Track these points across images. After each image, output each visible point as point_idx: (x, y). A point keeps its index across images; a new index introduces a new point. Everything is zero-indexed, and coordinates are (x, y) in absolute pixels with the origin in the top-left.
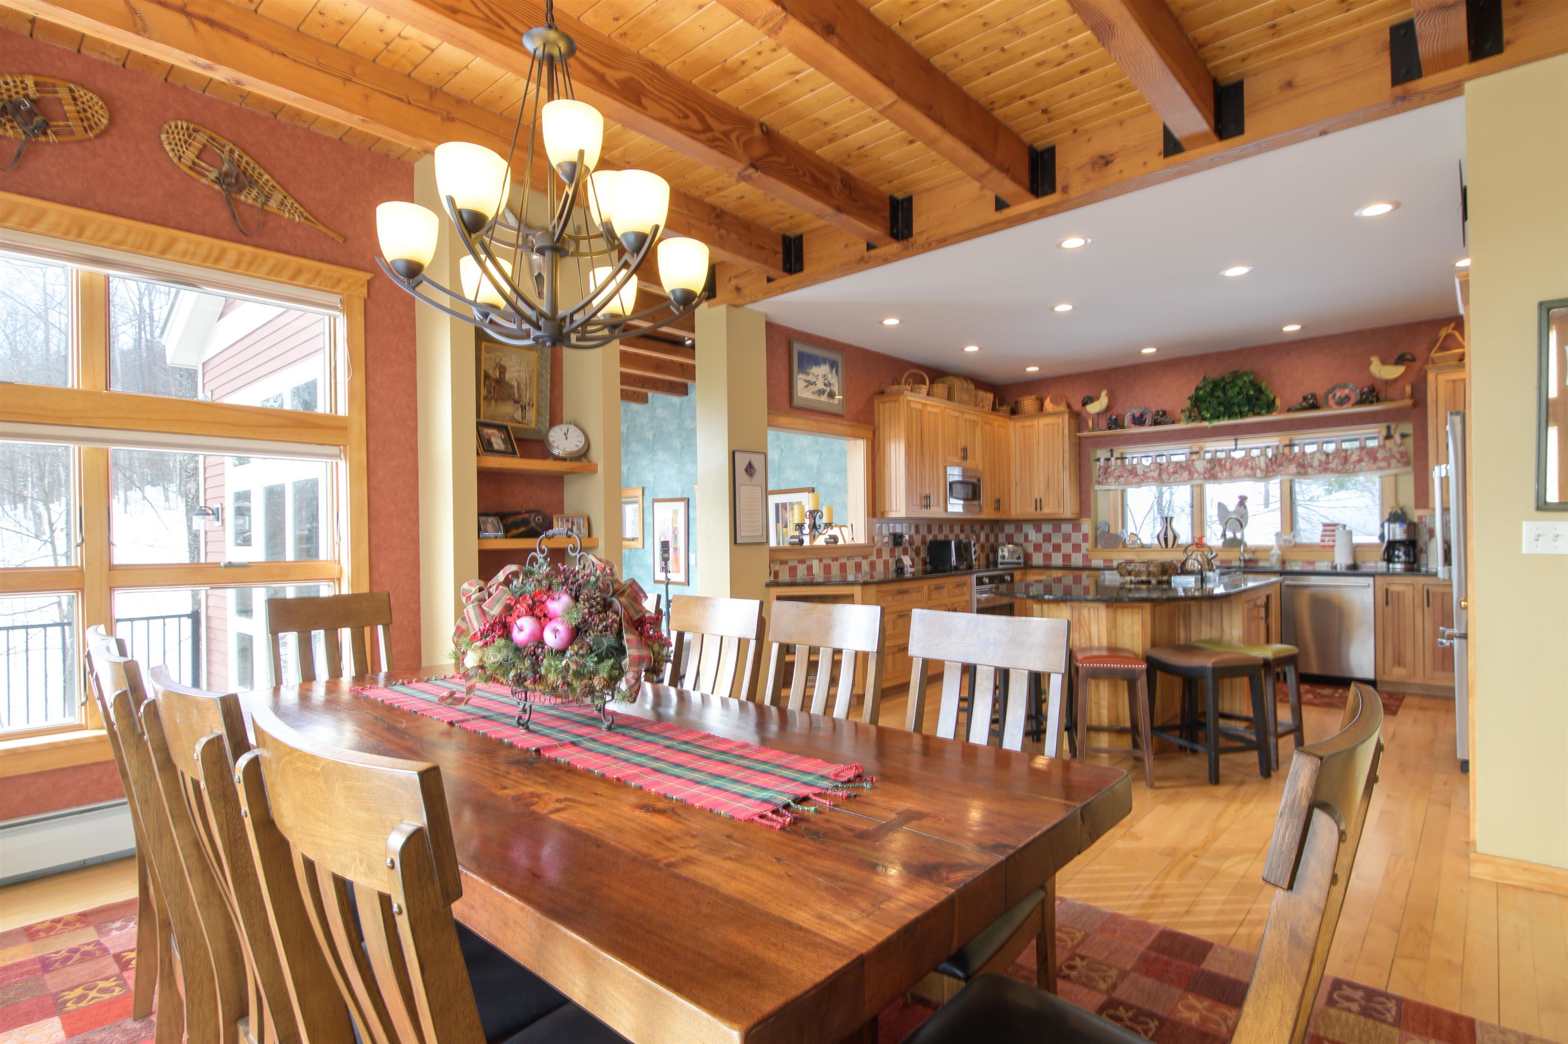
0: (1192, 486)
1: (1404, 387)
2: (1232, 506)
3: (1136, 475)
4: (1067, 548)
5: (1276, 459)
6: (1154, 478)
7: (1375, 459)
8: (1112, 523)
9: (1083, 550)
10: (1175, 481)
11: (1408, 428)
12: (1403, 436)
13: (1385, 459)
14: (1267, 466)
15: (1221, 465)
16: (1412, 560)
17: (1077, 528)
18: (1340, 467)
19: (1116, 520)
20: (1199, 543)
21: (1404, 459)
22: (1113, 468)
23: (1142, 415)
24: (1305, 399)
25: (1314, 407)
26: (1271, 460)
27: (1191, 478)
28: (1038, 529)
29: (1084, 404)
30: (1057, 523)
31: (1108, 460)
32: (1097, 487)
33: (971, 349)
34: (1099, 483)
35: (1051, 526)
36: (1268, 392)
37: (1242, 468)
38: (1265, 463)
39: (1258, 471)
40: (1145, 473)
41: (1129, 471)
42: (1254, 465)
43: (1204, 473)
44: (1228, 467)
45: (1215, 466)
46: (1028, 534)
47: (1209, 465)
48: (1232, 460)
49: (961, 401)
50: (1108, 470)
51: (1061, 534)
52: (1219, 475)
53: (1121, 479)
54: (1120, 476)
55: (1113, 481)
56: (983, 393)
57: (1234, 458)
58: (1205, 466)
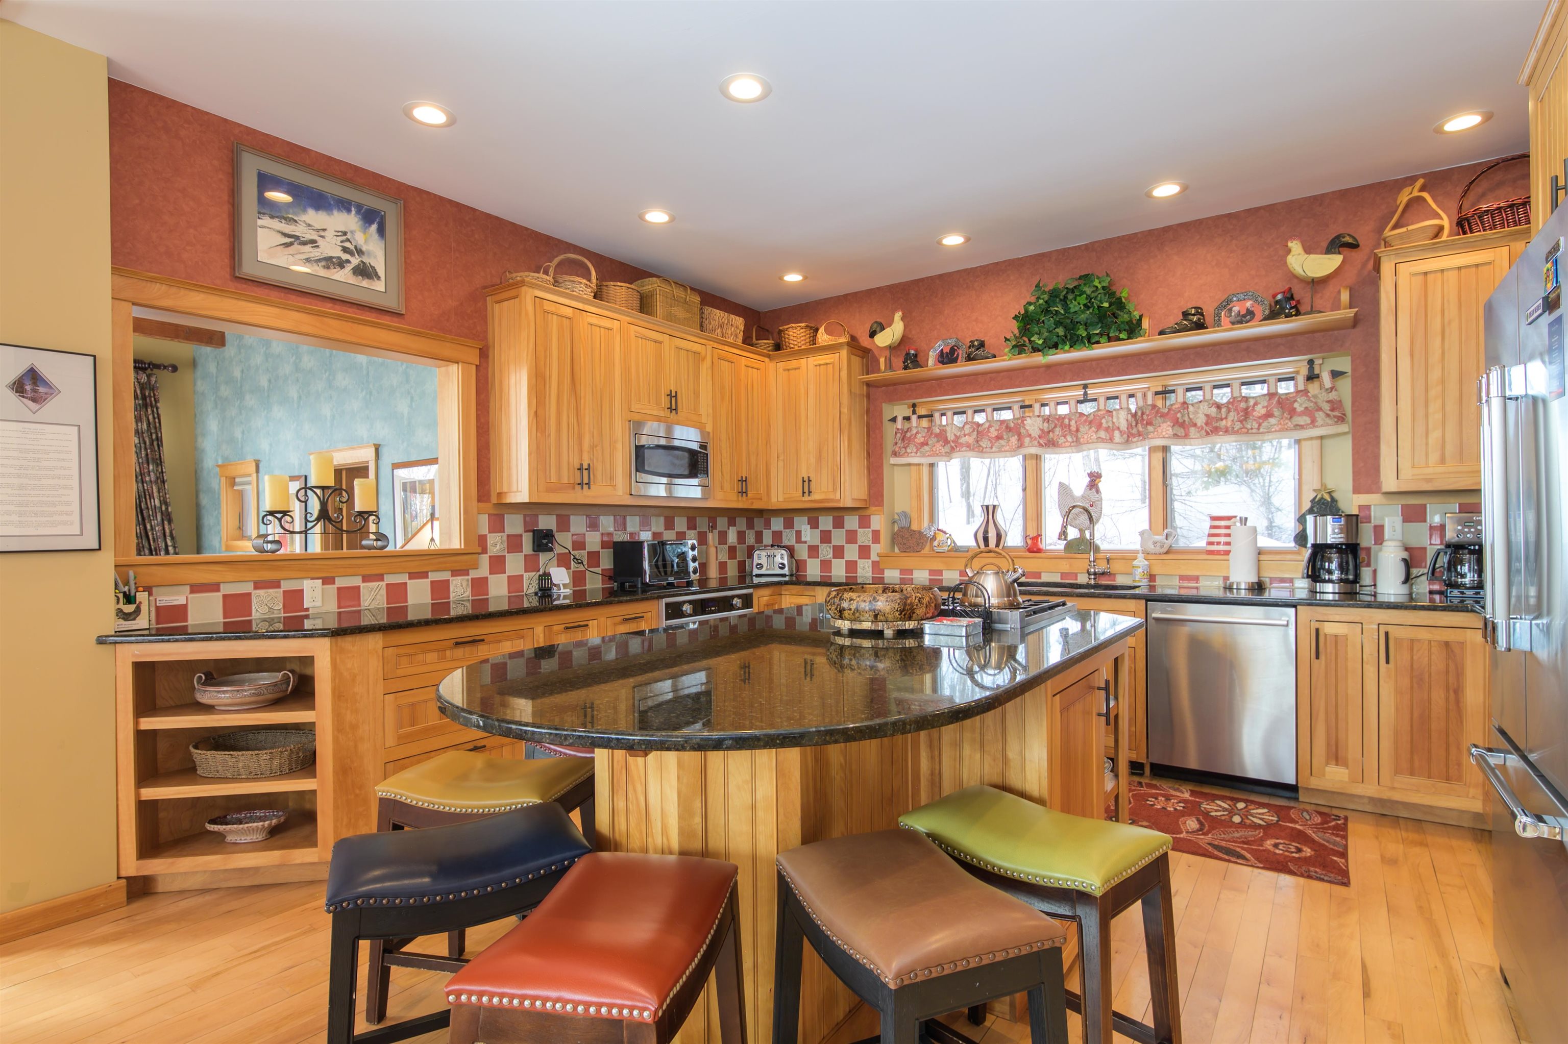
0: (1025, 458)
1: (1339, 292)
2: (1079, 487)
3: (946, 442)
4: (851, 552)
5: (1143, 414)
6: (968, 446)
7: (1292, 412)
8: (914, 515)
9: (874, 557)
10: (1000, 450)
11: (1344, 363)
12: (1335, 374)
13: (1307, 412)
14: (1130, 426)
15: (1063, 426)
16: (1351, 577)
17: (865, 522)
18: (1238, 426)
19: (920, 510)
20: (1033, 546)
21: (1336, 411)
22: (914, 431)
23: (953, 350)
24: (1185, 315)
25: (1200, 326)
26: (1134, 415)
27: (1021, 445)
28: (814, 524)
29: (872, 334)
30: (838, 513)
31: (907, 419)
32: (893, 460)
33: (657, 217)
34: (895, 454)
35: (830, 519)
36: (1130, 307)
37: (1093, 429)
38: (1127, 420)
39: (1117, 433)
40: (957, 437)
41: (937, 436)
42: (1110, 424)
43: (1040, 437)
44: (1073, 428)
45: (1055, 427)
46: (801, 531)
47: (1046, 425)
48: (1080, 416)
49: (670, 318)
50: (908, 435)
51: (844, 530)
52: (1062, 440)
53: (926, 448)
54: (925, 444)
55: (915, 450)
56: (722, 313)
57: (1082, 414)
58: (1041, 427)
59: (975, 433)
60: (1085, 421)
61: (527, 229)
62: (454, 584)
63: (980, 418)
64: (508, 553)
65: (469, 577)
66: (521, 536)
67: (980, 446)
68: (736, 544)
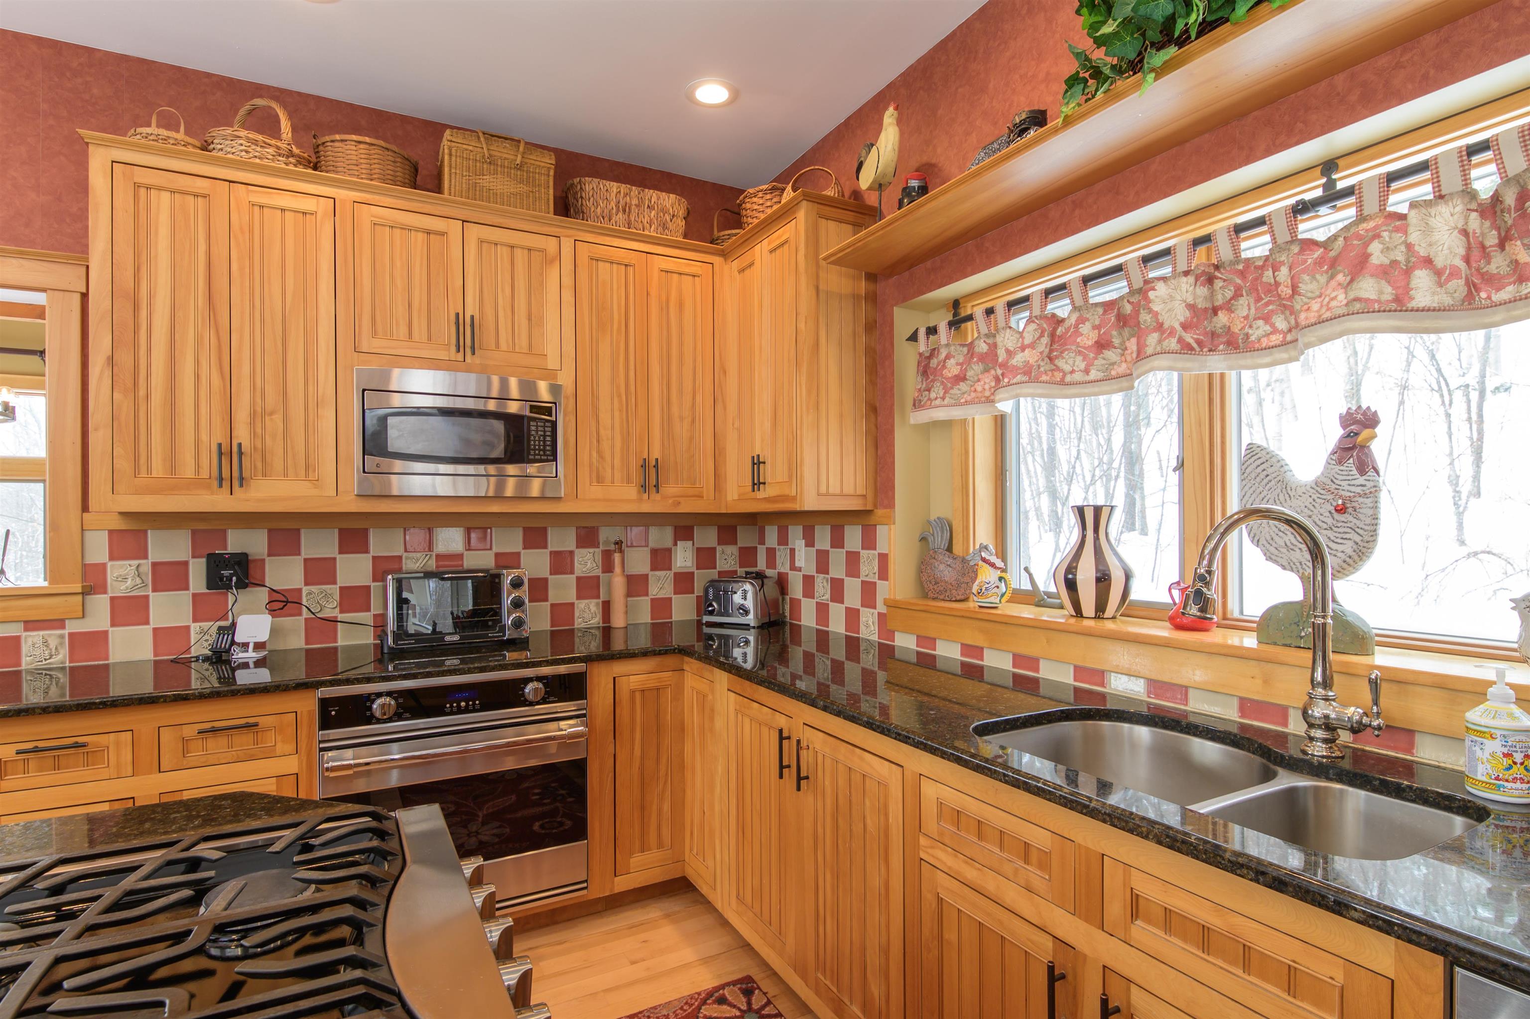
4: (853, 593)
8: (958, 526)
9: (881, 605)
17: (869, 539)
19: (967, 515)
22: (943, 354)
28: (810, 538)
29: (859, 168)
32: (909, 419)
34: (913, 406)
35: (828, 530)
37: (1340, 277)
38: (1465, 233)
39: (1422, 279)
40: (1010, 354)
41: (982, 358)
42: (1400, 255)
43: (1185, 326)
44: (1285, 291)
45: (1237, 295)
46: (794, 549)
47: (1202, 291)
48: (1302, 251)
49: (475, 193)
50: (934, 362)
51: (844, 551)
52: (1260, 329)
53: (963, 386)
54: (961, 378)
55: (941, 394)
56: (624, 188)
57: (1311, 244)
58: (1190, 300)
59: (1045, 340)
60: (1319, 262)
61: (208, 75)
62: (30, 643)
63: (1061, 308)
64: (154, 590)
65: (66, 632)
66: (186, 564)
67: (1058, 369)
68: (694, 569)
